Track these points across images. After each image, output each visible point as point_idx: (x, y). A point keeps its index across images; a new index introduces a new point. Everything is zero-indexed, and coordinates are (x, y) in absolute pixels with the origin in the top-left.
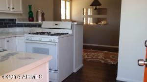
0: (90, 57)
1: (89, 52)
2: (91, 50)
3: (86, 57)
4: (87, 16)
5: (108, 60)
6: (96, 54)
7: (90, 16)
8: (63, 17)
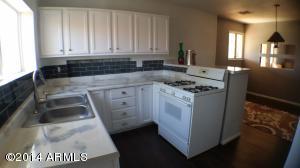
0: (257, 121)
1: (260, 110)
2: (265, 108)
3: (252, 119)
4: (268, 56)
5: (283, 129)
6: (270, 115)
7: (274, 56)
8: (231, 56)
